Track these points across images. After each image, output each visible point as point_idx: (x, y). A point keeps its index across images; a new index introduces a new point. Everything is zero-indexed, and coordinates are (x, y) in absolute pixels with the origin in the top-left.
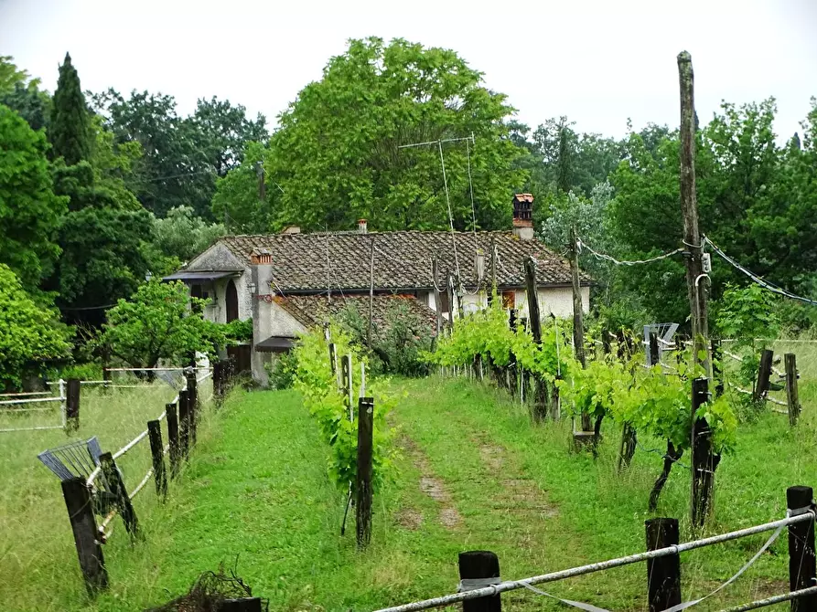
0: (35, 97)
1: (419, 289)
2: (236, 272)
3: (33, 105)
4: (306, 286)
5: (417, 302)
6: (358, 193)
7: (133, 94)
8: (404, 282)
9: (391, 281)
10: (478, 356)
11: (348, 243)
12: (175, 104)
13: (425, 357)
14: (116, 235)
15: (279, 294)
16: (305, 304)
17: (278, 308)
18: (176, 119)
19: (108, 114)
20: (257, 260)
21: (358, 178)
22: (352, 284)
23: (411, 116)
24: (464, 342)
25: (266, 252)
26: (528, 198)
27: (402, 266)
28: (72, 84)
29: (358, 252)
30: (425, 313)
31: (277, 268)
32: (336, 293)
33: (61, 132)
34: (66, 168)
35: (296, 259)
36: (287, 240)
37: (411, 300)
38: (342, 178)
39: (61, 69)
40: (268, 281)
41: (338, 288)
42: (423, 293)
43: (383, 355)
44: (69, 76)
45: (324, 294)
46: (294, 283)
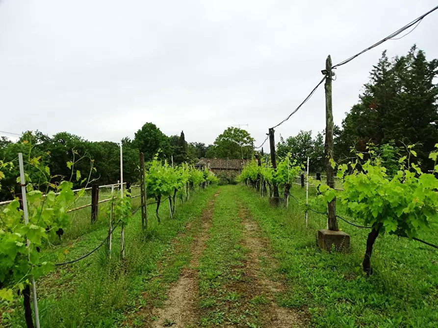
0: (177, 137)
1: (237, 169)
3: (177, 139)
4: (216, 168)
5: (236, 171)
8: (234, 168)
9: (232, 167)
10: (247, 179)
11: (225, 161)
12: (205, 145)
13: (236, 180)
15: (211, 169)
16: (216, 171)
18: (205, 147)
20: (208, 162)
21: (228, 150)
22: (225, 168)
23: (238, 140)
24: (243, 175)
28: (183, 136)
30: (237, 173)
32: (222, 169)
33: (181, 143)
35: (215, 163)
36: (214, 160)
40: (209, 166)
43: (228, 180)
44: (182, 134)
45: (219, 169)
46: (214, 167)
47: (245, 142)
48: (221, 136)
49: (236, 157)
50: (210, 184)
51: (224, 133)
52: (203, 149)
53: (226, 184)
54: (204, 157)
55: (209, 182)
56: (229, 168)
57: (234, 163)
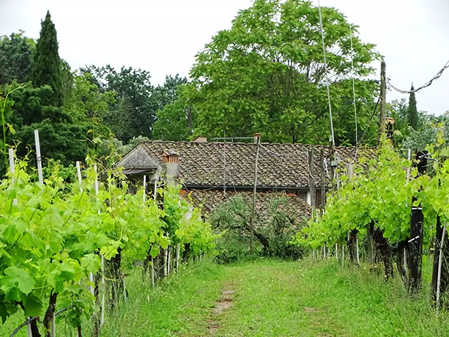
0: (24, 44)
1: (299, 189)
2: (151, 170)
3: (22, 50)
4: (206, 182)
5: (298, 199)
7: (122, 69)
8: (287, 182)
9: (277, 181)
10: (354, 232)
11: (243, 150)
12: (149, 77)
13: (298, 240)
14: (67, 142)
15: (183, 188)
16: (204, 197)
18: (150, 86)
19: (106, 82)
20: (166, 158)
21: (257, 103)
22: (245, 182)
23: (300, 55)
24: (337, 217)
25: (174, 153)
26: (390, 121)
27: (286, 170)
28: (50, 34)
29: (251, 157)
30: (303, 208)
31: (184, 167)
32: (231, 189)
33: (40, 70)
34: (33, 90)
35: (200, 161)
36: (195, 146)
37: (292, 197)
38: (246, 101)
39: (43, 23)
40: (174, 177)
41: (232, 185)
42: (302, 192)
43: (263, 240)
44: (48, 28)
45: (220, 189)
46: (196, 180)
47: (337, 64)
48: (222, 39)
49: (294, 134)
50: (185, 255)
51: (238, 24)
52: (144, 98)
53: (251, 257)
54: (147, 134)
55: (180, 247)
56: (264, 183)
57: (288, 160)
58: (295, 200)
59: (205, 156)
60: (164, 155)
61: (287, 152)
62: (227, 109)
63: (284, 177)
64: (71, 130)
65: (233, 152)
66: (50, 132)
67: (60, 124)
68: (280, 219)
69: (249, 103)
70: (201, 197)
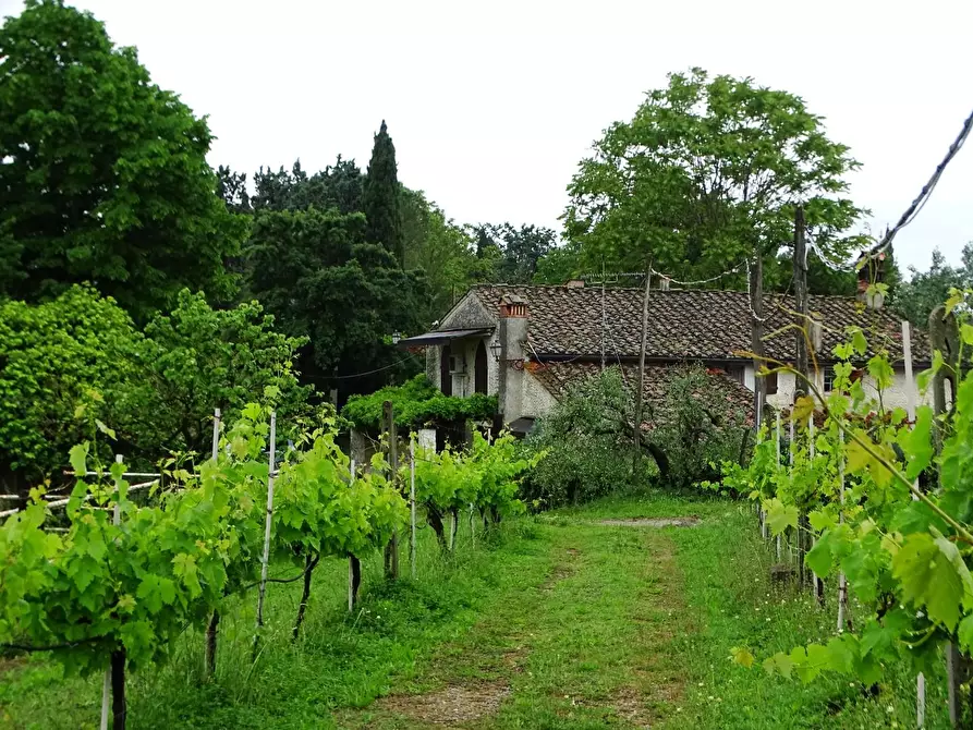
2: (485, 330)
5: (728, 379)
6: (665, 249)
8: (711, 351)
9: (694, 348)
14: (382, 293)
15: (533, 359)
16: (568, 373)
17: (531, 378)
26: (879, 255)
28: (385, 151)
29: (653, 311)
30: (739, 393)
35: (568, 315)
36: (562, 292)
37: (719, 375)
38: (646, 230)
39: (376, 138)
40: (520, 341)
41: (617, 354)
42: (738, 367)
43: (659, 456)
45: (597, 361)
46: (557, 345)
48: (619, 137)
56: (671, 352)
57: (712, 315)
58: (724, 379)
59: (576, 309)
60: (503, 304)
61: (710, 303)
62: (619, 239)
63: (706, 342)
64: (390, 276)
65: (623, 302)
66: (356, 278)
67: (376, 268)
68: (690, 416)
69: (654, 232)
70: (562, 375)
